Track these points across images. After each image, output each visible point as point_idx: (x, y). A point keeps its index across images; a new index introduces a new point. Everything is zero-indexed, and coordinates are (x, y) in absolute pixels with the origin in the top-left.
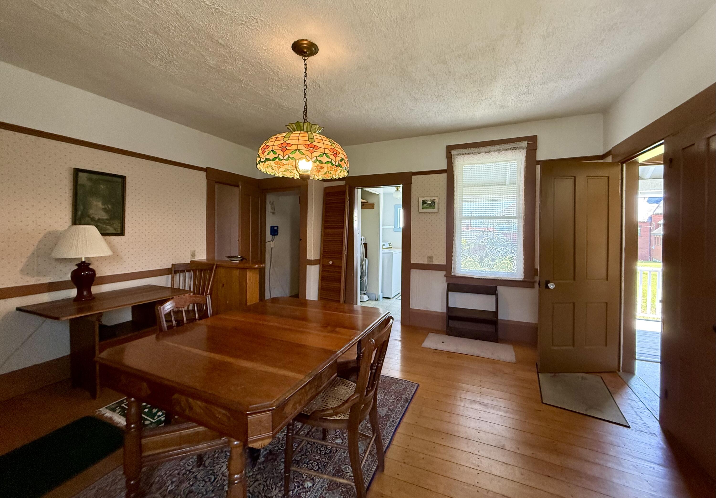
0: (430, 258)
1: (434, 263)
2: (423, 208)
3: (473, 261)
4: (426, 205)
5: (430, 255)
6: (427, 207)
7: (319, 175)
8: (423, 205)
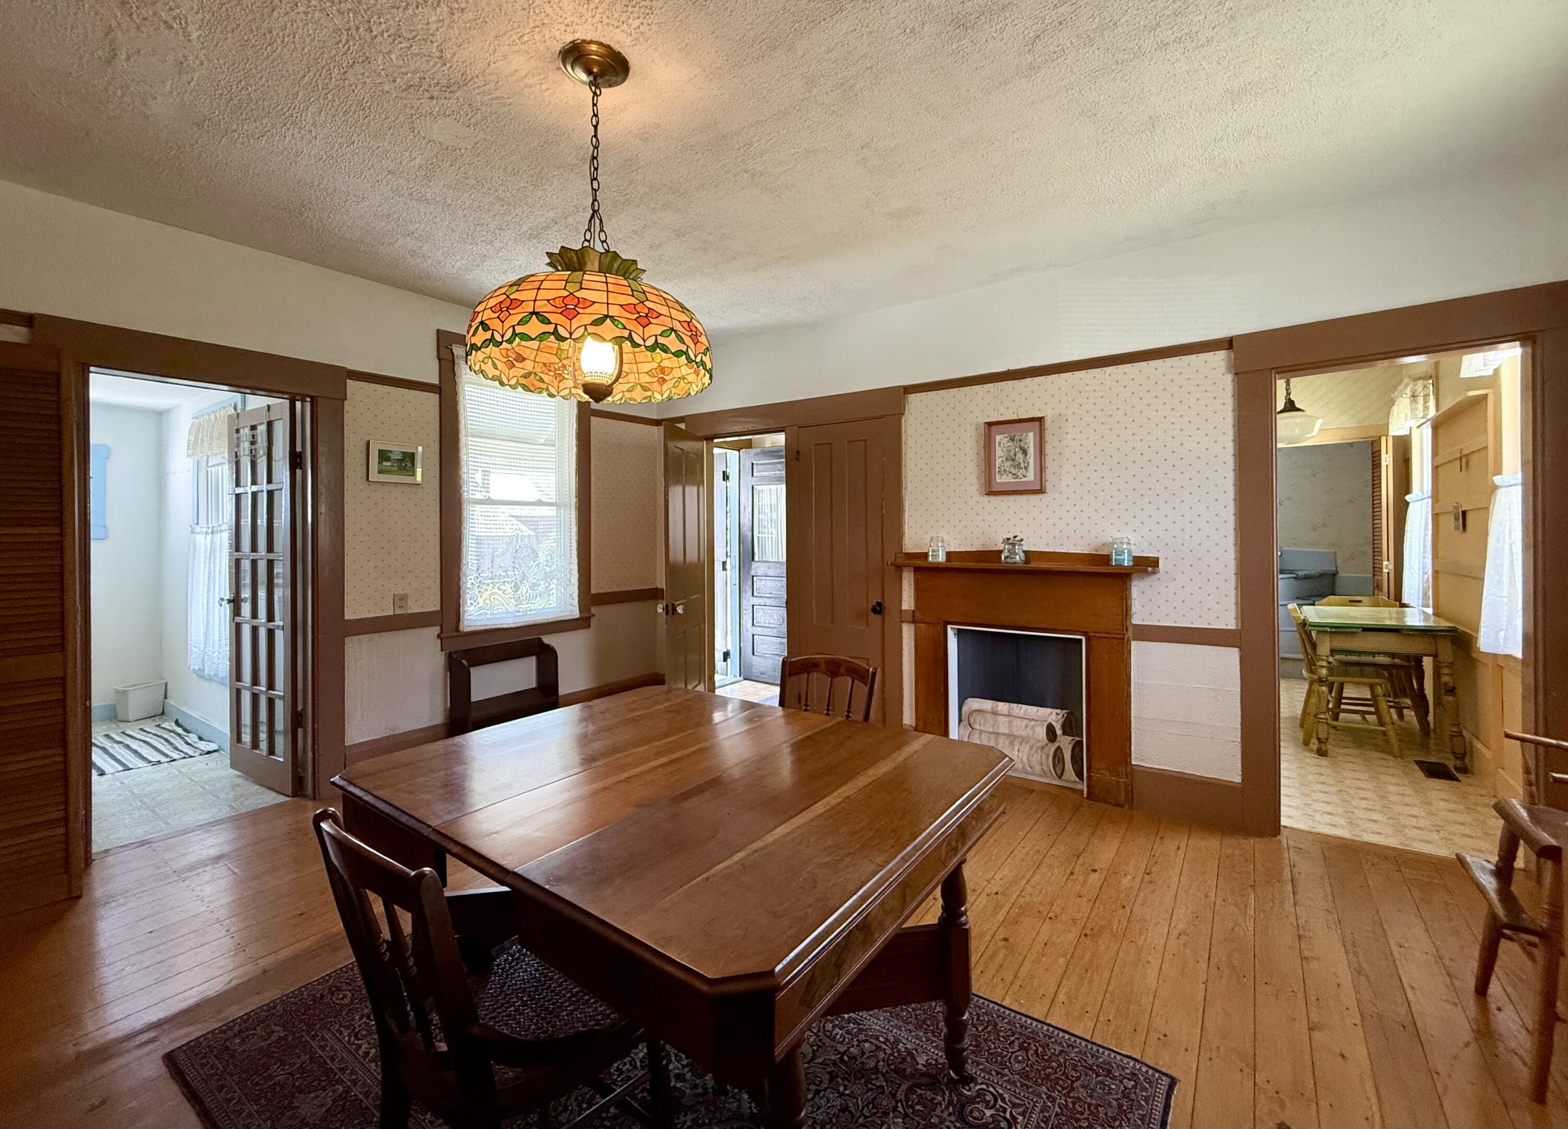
0: (401, 599)
1: (409, 611)
2: (379, 472)
3: (501, 592)
4: (389, 464)
5: (399, 591)
6: (392, 468)
7: (511, 376)
8: (380, 463)
